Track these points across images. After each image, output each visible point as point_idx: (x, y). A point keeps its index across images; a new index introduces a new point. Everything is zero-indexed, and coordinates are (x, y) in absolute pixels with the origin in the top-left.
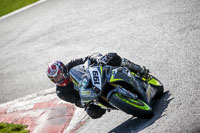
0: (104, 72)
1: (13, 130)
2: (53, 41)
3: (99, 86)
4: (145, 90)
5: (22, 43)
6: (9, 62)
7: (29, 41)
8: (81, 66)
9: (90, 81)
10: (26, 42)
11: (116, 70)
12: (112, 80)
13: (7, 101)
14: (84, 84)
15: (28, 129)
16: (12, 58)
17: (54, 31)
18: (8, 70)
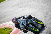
0: (27, 21)
1: (9, 29)
2: (19, 7)
3: (25, 25)
4: (38, 26)
5: (11, 7)
6: (8, 12)
7: (13, 7)
8: (21, 19)
10: (12, 7)
11: (30, 20)
13: (7, 22)
14: (21, 24)
15: (12, 29)
16: (9, 11)
17: (19, 4)
18: (7, 14)
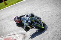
9: (27, 21)
12: (33, 20)
